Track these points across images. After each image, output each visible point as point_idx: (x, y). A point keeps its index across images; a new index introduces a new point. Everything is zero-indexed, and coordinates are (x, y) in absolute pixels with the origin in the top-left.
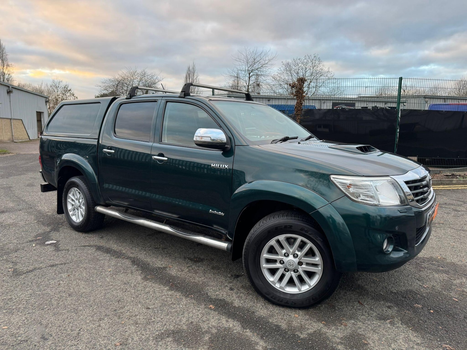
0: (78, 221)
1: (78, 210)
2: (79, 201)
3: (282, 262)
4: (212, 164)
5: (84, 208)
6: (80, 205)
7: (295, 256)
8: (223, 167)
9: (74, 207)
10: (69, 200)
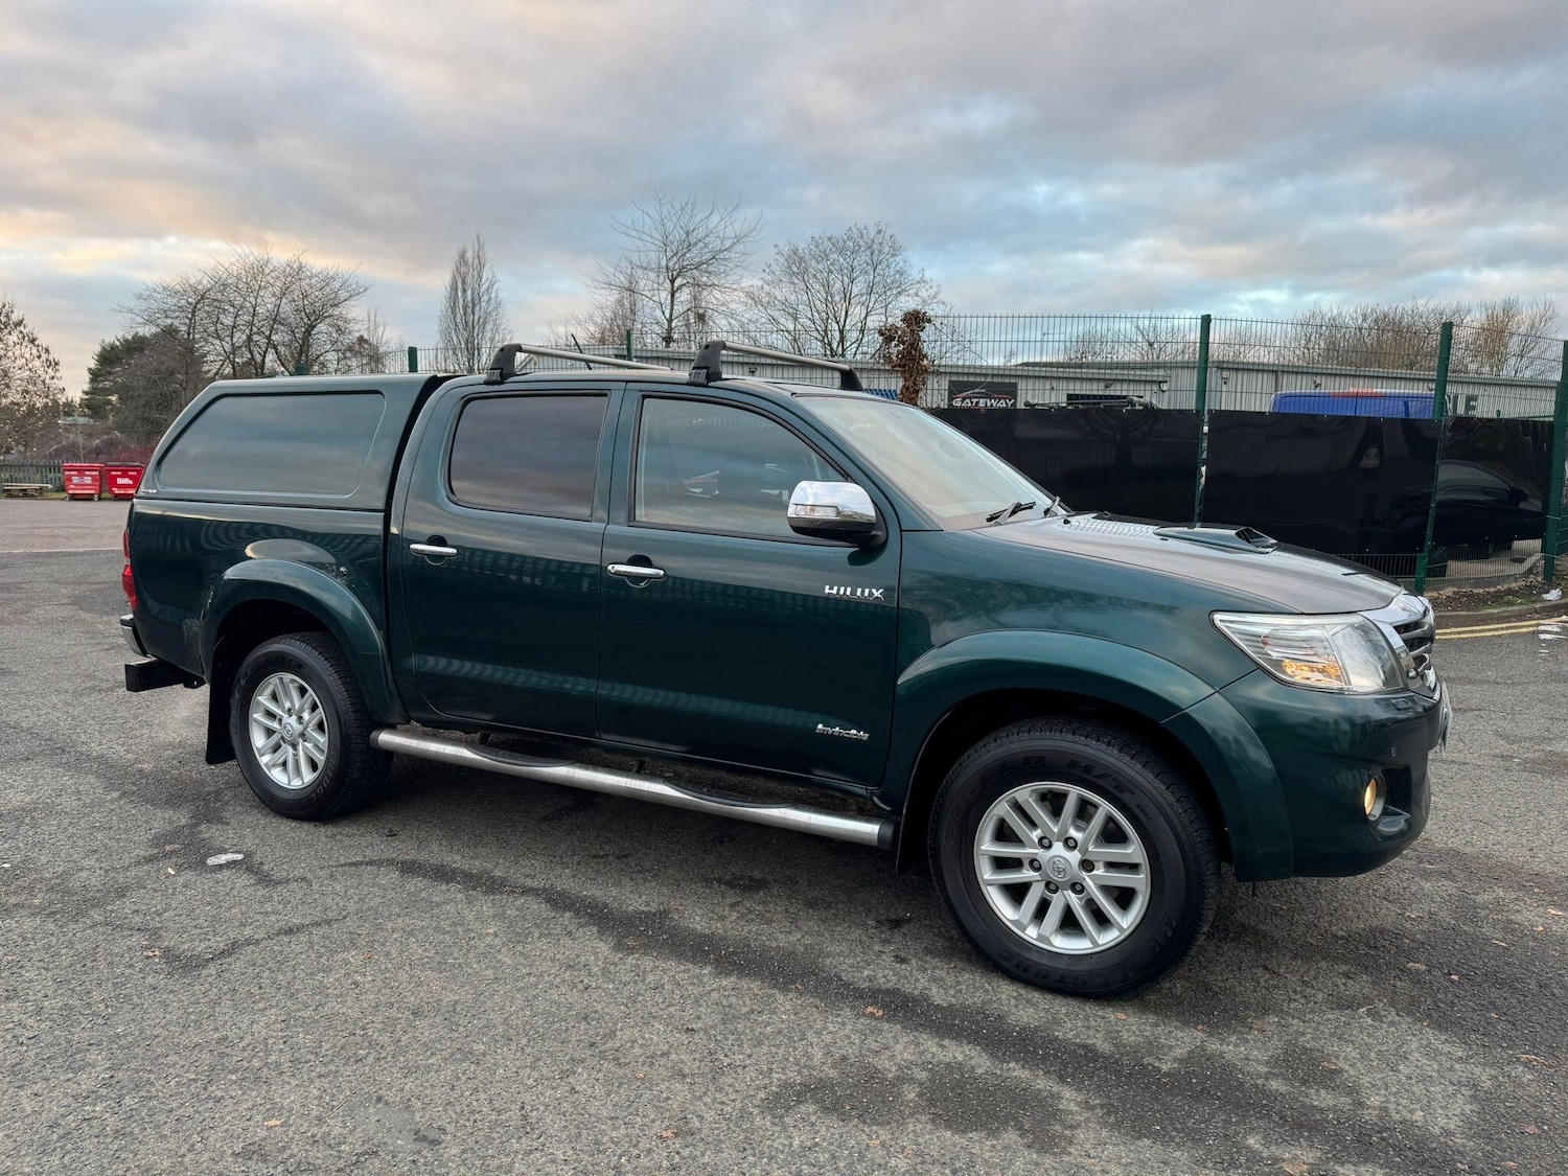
0: (296, 784)
1: (294, 746)
2: (300, 719)
3: (1034, 864)
4: (827, 587)
5: (322, 739)
6: (305, 729)
7: (1071, 845)
8: (866, 594)
9: (275, 738)
10: (258, 716)
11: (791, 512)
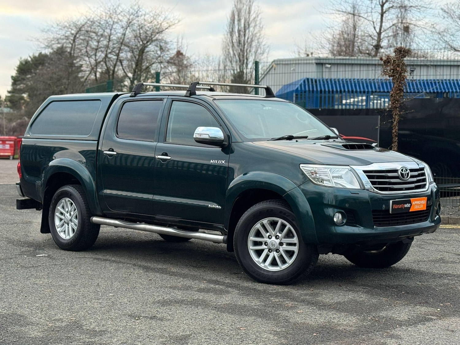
0: (68, 238)
1: (68, 224)
2: (70, 214)
3: (266, 243)
4: (211, 161)
5: (76, 221)
6: (72, 218)
7: (277, 237)
8: (221, 162)
9: (63, 221)
10: (57, 214)
11: (194, 136)
